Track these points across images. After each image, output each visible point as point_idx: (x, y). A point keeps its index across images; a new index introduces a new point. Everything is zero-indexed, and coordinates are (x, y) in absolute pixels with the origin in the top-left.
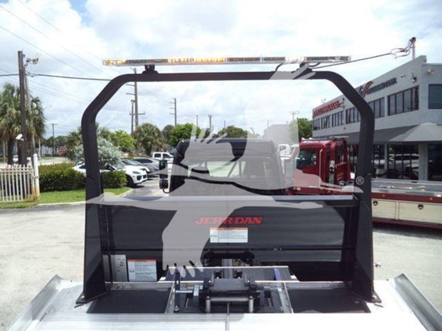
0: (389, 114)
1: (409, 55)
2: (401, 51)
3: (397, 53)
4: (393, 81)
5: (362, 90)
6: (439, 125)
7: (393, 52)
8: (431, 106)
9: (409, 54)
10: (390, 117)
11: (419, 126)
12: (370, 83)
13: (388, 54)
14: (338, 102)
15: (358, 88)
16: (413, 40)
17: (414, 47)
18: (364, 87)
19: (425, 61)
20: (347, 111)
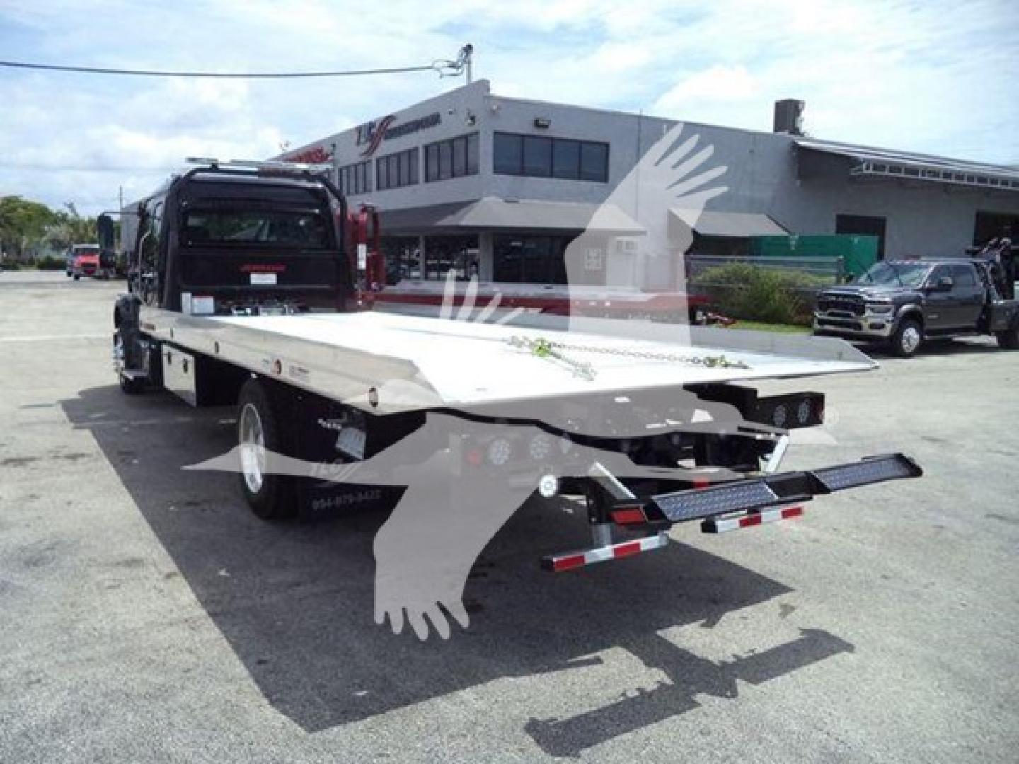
0: (427, 179)
1: (461, 77)
2: (450, 67)
3: (444, 67)
4: (434, 120)
5: (374, 130)
6: (507, 202)
7: (437, 65)
8: (498, 170)
9: (462, 73)
10: (430, 184)
11: (480, 203)
12: (390, 118)
13: (429, 68)
14: (320, 151)
15: (365, 125)
16: (469, 49)
17: (469, 63)
18: (377, 125)
19: (489, 90)
20: (340, 171)
